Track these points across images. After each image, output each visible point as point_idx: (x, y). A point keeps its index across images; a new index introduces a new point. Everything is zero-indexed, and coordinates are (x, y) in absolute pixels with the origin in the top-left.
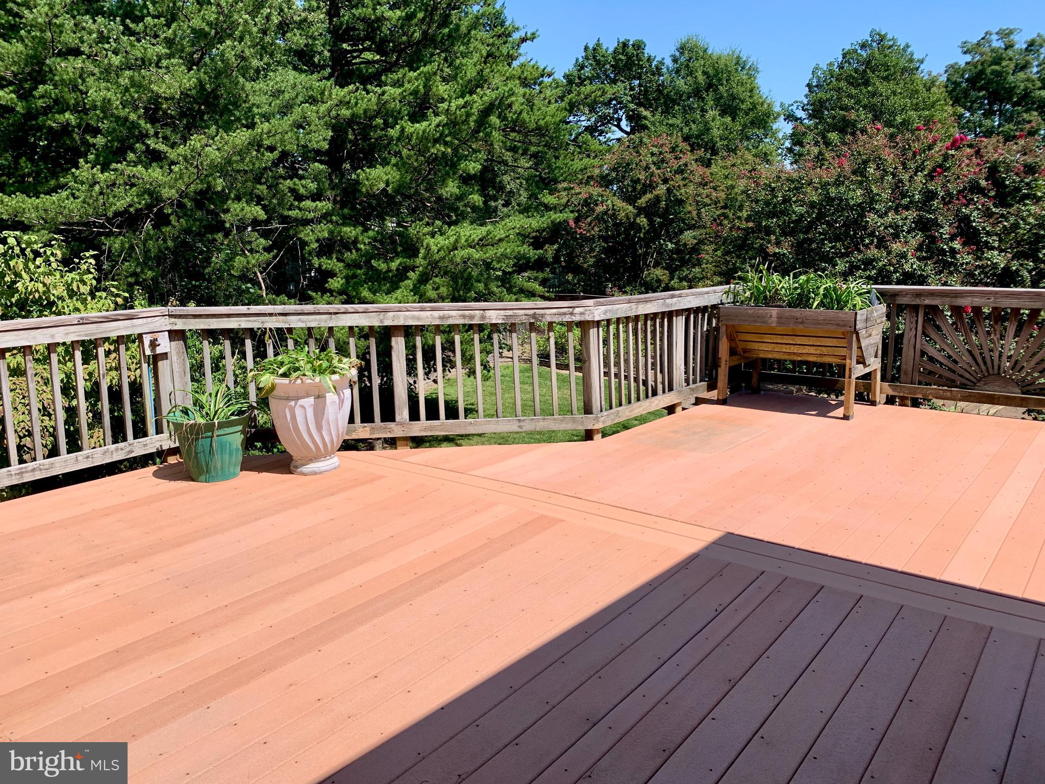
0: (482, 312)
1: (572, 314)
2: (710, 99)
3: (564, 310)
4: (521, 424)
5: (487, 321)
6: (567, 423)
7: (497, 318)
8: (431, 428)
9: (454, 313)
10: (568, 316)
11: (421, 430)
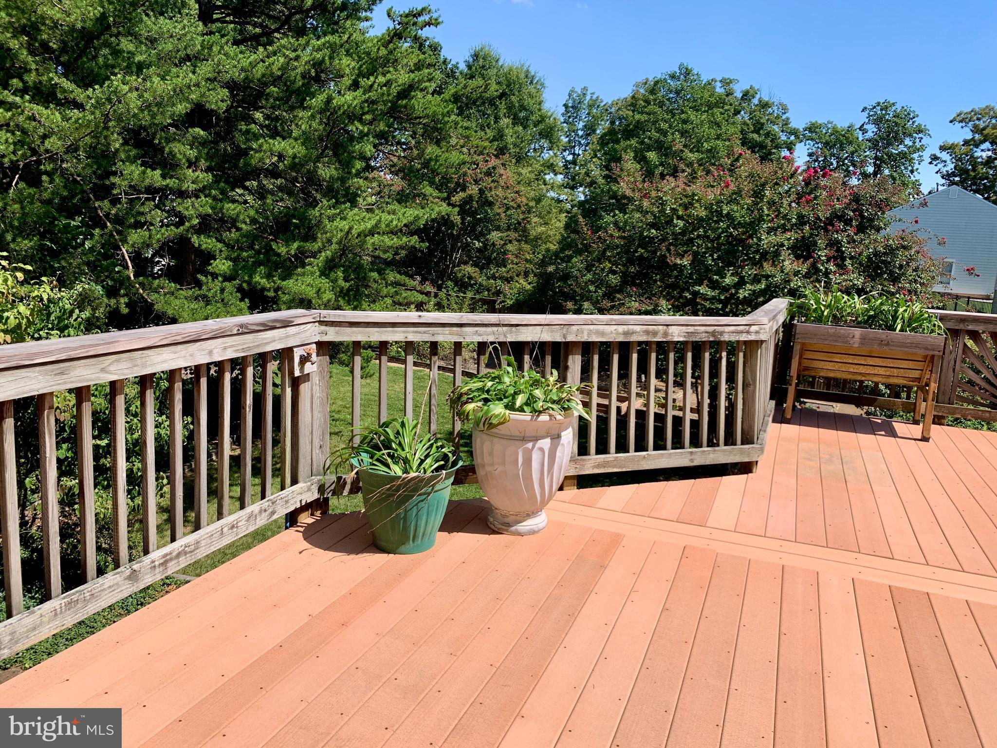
0: (665, 327)
1: (748, 332)
2: (502, 107)
3: (741, 328)
4: (693, 457)
5: (669, 339)
6: (735, 455)
7: (679, 336)
8: (605, 464)
9: (638, 328)
10: (744, 335)
11: (594, 467)
